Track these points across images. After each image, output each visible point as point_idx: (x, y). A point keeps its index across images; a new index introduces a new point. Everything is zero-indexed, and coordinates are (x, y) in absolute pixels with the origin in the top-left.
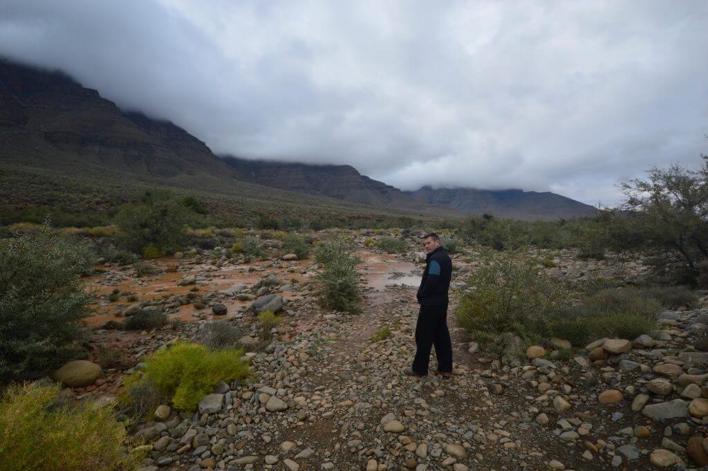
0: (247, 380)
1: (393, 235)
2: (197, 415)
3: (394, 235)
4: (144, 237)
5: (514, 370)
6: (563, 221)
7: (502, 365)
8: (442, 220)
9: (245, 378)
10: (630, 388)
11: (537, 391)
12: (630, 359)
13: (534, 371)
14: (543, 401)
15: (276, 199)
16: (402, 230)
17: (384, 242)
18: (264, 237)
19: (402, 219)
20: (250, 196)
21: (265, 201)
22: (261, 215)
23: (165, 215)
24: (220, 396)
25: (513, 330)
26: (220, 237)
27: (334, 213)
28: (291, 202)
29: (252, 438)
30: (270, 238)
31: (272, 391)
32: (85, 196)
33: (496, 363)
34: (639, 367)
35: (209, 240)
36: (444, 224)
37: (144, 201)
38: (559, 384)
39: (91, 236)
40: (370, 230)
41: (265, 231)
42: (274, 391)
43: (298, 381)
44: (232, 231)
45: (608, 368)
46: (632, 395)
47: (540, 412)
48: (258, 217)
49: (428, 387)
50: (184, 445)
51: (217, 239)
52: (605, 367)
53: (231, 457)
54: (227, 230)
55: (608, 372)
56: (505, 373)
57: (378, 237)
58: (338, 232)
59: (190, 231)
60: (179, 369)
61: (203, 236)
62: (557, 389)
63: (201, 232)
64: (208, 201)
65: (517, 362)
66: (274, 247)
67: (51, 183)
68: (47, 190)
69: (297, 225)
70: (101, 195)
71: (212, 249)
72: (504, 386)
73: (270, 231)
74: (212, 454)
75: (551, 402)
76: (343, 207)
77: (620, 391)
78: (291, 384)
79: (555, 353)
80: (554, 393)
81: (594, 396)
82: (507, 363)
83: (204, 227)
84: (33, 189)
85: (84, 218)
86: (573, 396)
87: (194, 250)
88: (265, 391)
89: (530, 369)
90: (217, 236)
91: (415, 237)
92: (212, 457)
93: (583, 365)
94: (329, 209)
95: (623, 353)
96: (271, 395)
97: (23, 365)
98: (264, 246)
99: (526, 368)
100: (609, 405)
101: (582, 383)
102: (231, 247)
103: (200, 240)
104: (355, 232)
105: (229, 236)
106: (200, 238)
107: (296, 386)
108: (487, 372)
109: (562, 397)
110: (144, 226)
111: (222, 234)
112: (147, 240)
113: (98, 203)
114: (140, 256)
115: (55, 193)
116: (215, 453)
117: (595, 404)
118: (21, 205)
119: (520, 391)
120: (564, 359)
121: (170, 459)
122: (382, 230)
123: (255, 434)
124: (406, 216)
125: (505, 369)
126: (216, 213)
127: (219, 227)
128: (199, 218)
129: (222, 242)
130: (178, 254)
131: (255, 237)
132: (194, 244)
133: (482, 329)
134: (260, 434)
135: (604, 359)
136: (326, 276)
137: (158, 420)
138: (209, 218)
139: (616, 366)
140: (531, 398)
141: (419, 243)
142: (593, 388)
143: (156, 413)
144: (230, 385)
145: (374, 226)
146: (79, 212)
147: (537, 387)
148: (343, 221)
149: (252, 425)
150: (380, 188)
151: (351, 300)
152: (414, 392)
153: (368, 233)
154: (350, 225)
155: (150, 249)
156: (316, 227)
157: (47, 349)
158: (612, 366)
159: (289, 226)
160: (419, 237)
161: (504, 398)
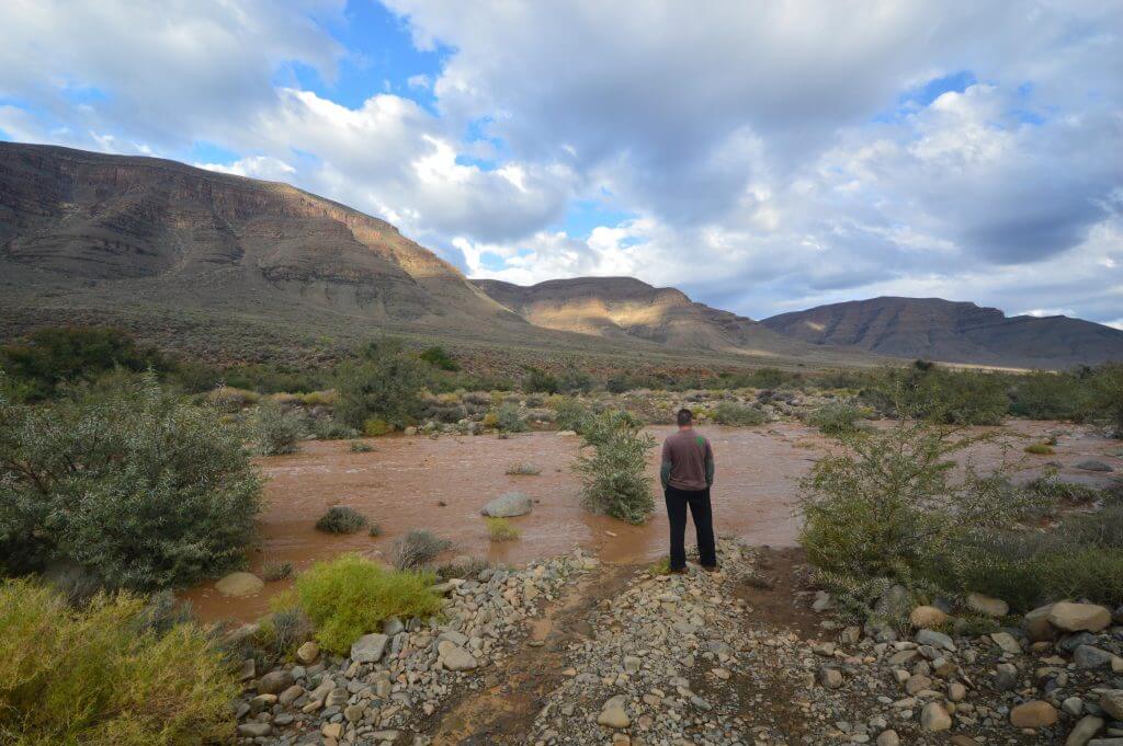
0: (432, 619)
1: (741, 400)
2: (348, 660)
3: (743, 400)
4: (367, 406)
5: (880, 648)
6: (1087, 370)
7: (862, 636)
8: (838, 372)
9: (430, 615)
10: (1073, 702)
11: (904, 690)
12: (1099, 646)
13: (913, 653)
14: (904, 709)
15: (558, 346)
16: (760, 391)
17: (722, 412)
18: (532, 404)
19: (764, 373)
20: (520, 343)
21: (540, 350)
22: (534, 370)
23: (394, 374)
24: (383, 638)
25: (891, 574)
26: (470, 405)
27: (647, 365)
28: (581, 349)
29: (408, 704)
30: (540, 406)
31: (461, 639)
32: (305, 351)
33: (851, 633)
34: (1109, 663)
35: (451, 409)
36: (841, 379)
37: (369, 356)
38: (947, 680)
39: (304, 404)
40: (704, 392)
41: (536, 395)
42: (464, 639)
43: (507, 629)
44: (487, 396)
45: (1056, 659)
46: (1075, 716)
47: (889, 727)
48: (530, 374)
49: (706, 660)
50: (313, 700)
51: (463, 407)
52: (1049, 656)
53: (369, 728)
54: (481, 395)
55: (1052, 666)
56: (861, 650)
57: (714, 404)
58: (648, 396)
59: (429, 396)
60: (335, 592)
61: (444, 405)
62: (940, 689)
63: (444, 397)
64: (461, 352)
65: (888, 634)
66: (544, 419)
67: (266, 334)
68: (261, 344)
69: (584, 385)
70: (325, 349)
71: (456, 422)
72: (847, 675)
73: (542, 394)
74: (344, 718)
75: (918, 713)
76: (661, 355)
77: (1054, 706)
78: (495, 633)
79: (961, 622)
80: (931, 697)
81: (1005, 710)
82: (871, 633)
83: (452, 390)
84: (246, 343)
85: (302, 380)
86: (964, 706)
87: (431, 424)
88: (449, 638)
89: (907, 649)
90: (464, 402)
91: (782, 404)
92: (344, 723)
93: (1005, 647)
94: (639, 358)
95: (1086, 631)
96: (457, 645)
97: (170, 574)
98: (529, 418)
99: (900, 645)
100: (1026, 730)
101: (989, 683)
102: (481, 419)
103: (439, 410)
104: (675, 395)
105: (481, 403)
106: (441, 406)
107: (501, 636)
108: (828, 648)
109: (944, 705)
110: (368, 390)
111: (474, 401)
112: (371, 409)
113: (321, 359)
114: (360, 432)
115: (272, 347)
116: (347, 717)
117: (1001, 726)
118: (230, 364)
119: (872, 685)
120: (974, 634)
121: (290, 718)
122: (725, 392)
123: (415, 700)
124: (773, 367)
125: (865, 644)
126: (470, 369)
127: (469, 389)
128: (448, 376)
129: (471, 412)
130: (410, 430)
131: (518, 404)
132: (431, 416)
133: (834, 569)
134: (421, 702)
135: (1051, 640)
136: (596, 466)
137: (299, 662)
138: (461, 376)
139: (1068, 655)
140: (888, 700)
141: (788, 414)
142: (1008, 695)
143: (299, 652)
144: (404, 622)
145: (712, 384)
146: (298, 372)
147: (905, 681)
148: (661, 377)
149: (417, 687)
150: (724, 321)
151: (633, 507)
152: (679, 666)
153: (698, 396)
154: (673, 383)
155: (373, 423)
156: (616, 388)
157: (200, 554)
158: (1062, 656)
159: (573, 387)
160: (789, 403)
161: (836, 696)
